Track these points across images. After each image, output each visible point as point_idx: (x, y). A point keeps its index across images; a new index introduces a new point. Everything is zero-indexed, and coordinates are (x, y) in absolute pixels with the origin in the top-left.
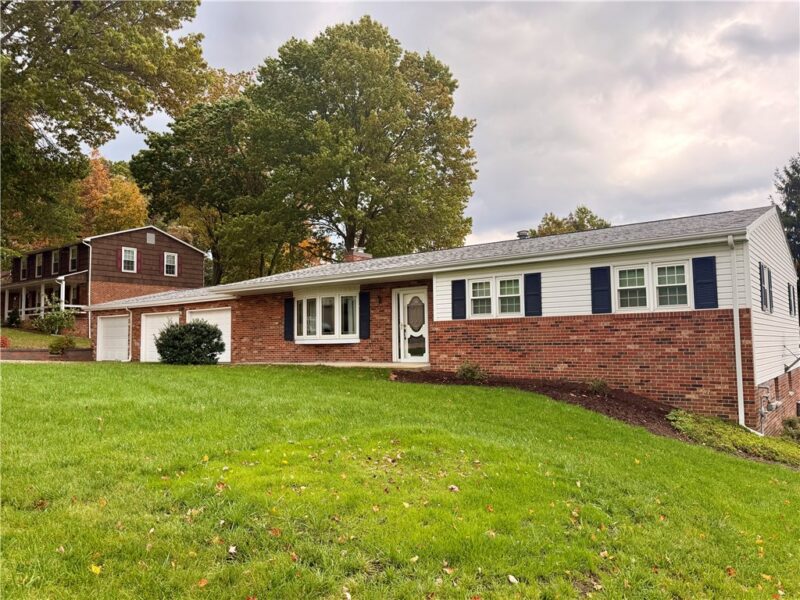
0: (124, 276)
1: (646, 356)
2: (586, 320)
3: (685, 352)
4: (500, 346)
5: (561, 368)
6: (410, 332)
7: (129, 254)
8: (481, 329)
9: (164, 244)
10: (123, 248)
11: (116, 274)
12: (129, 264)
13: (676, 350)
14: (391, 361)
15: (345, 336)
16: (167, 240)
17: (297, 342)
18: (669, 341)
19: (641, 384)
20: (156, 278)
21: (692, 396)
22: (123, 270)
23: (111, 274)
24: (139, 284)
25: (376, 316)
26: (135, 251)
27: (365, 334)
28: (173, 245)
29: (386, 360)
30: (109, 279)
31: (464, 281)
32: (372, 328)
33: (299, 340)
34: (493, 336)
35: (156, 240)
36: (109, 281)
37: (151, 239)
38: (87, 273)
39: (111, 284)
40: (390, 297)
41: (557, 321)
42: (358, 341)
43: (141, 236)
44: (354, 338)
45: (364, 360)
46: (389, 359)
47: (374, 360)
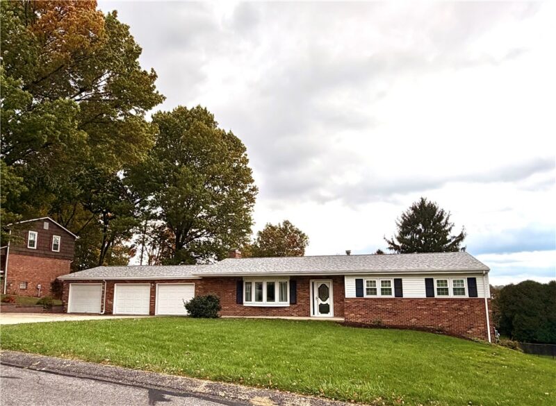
0: (27, 250)
1: (451, 316)
2: (425, 300)
3: (466, 314)
4: (384, 310)
5: (413, 320)
6: (320, 302)
7: (33, 236)
8: (374, 303)
9: (54, 230)
10: (30, 232)
11: (24, 250)
12: (32, 243)
13: (463, 313)
14: (310, 316)
15: (282, 303)
16: (55, 227)
17: (244, 305)
18: (459, 310)
19: (449, 327)
20: (46, 252)
21: (470, 332)
22: (28, 247)
23: (21, 249)
24: (37, 256)
25: (300, 293)
26: (36, 233)
27: (293, 301)
28: (59, 230)
29: (307, 316)
30: (20, 253)
31: (362, 280)
32: (298, 299)
33: (246, 304)
34: (379, 306)
35: (49, 227)
36: (19, 254)
37: (46, 226)
38: (6, 249)
39: (20, 256)
40: (309, 283)
41: (412, 300)
42: (289, 305)
43: (40, 223)
44: (287, 304)
45: (292, 316)
46: (309, 315)
47: (299, 316)
